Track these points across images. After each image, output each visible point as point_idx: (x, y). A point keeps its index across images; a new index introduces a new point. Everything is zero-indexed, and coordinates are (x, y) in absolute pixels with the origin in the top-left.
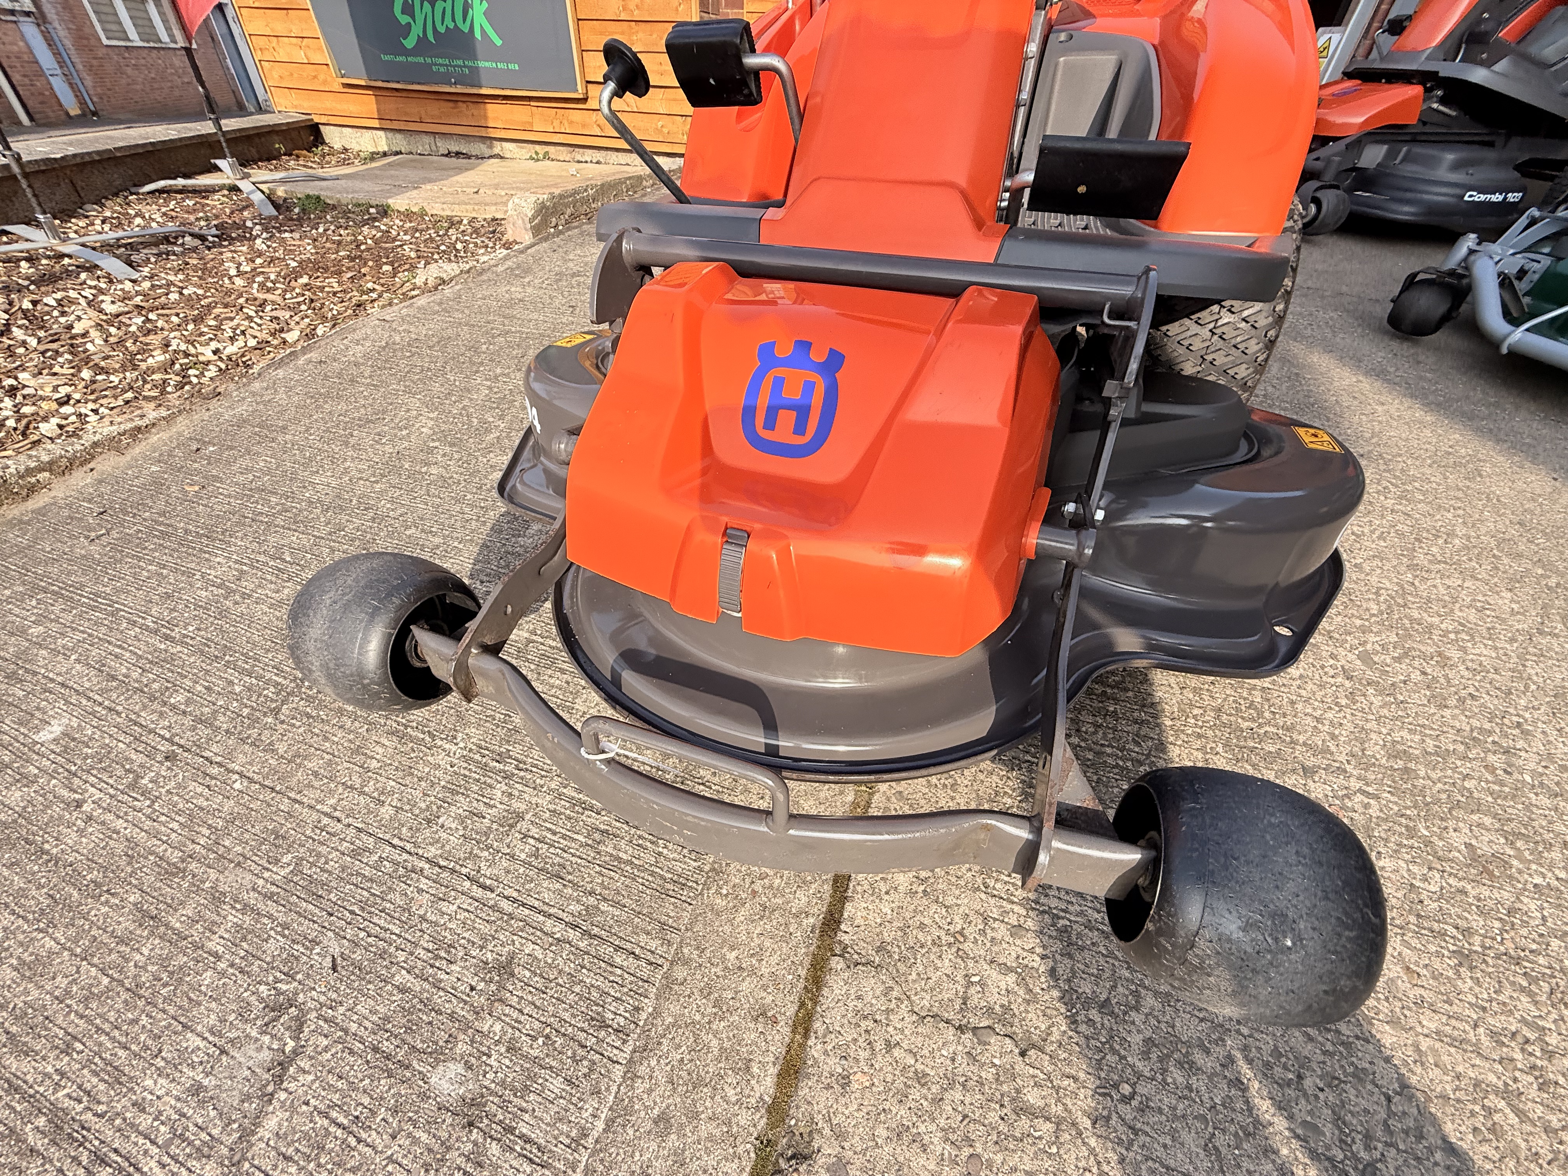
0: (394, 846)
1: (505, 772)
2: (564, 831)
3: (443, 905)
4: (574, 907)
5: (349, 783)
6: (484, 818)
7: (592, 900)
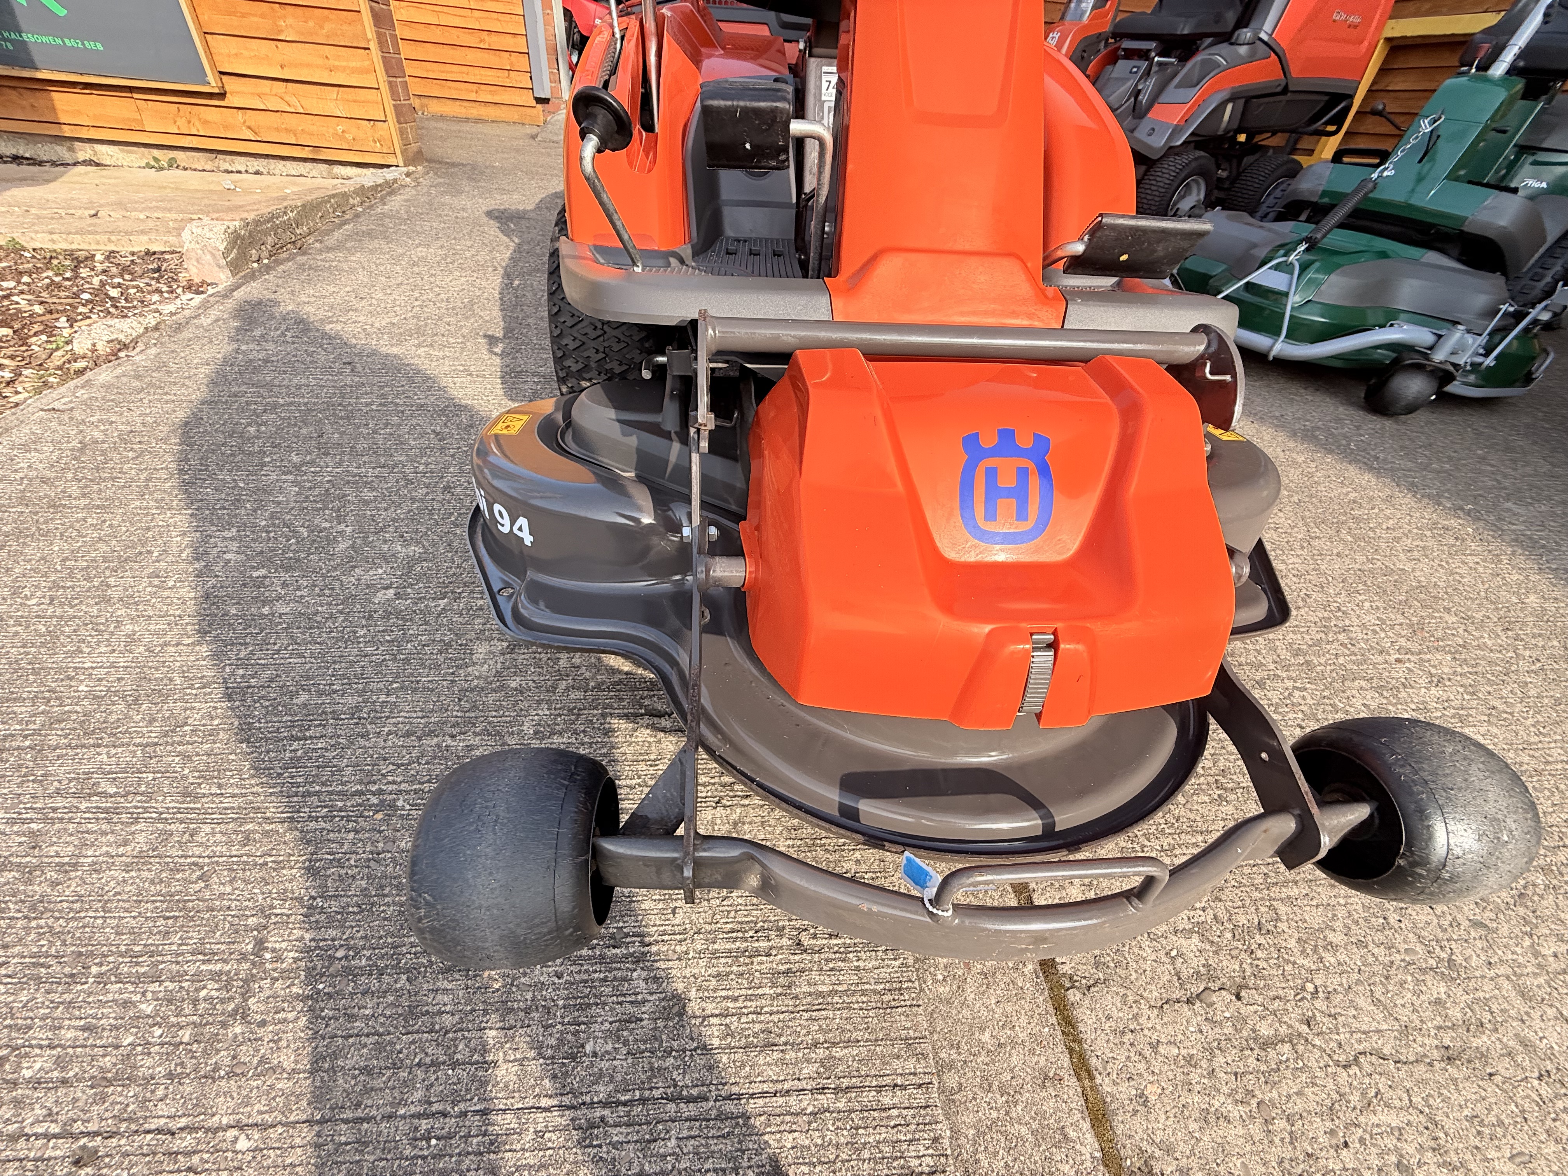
0: (546, 1110)
1: (632, 955)
2: (743, 992)
3: (659, 1148)
4: (808, 1070)
5: (428, 1060)
6: (641, 1020)
7: (821, 1053)
